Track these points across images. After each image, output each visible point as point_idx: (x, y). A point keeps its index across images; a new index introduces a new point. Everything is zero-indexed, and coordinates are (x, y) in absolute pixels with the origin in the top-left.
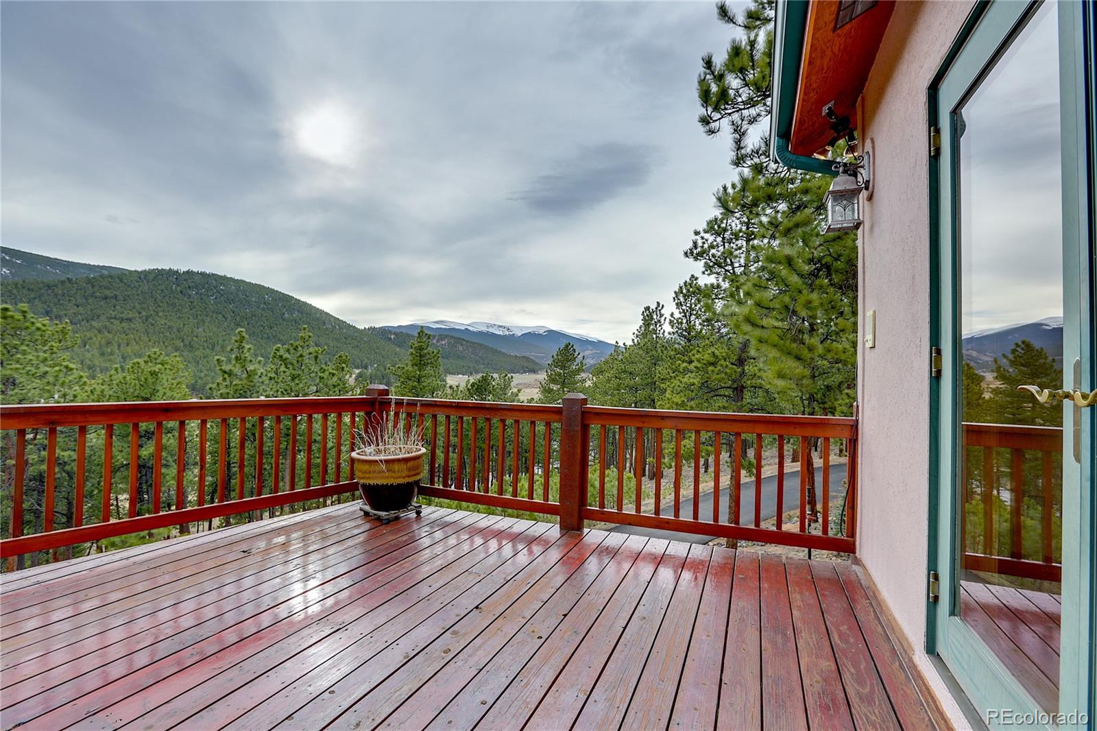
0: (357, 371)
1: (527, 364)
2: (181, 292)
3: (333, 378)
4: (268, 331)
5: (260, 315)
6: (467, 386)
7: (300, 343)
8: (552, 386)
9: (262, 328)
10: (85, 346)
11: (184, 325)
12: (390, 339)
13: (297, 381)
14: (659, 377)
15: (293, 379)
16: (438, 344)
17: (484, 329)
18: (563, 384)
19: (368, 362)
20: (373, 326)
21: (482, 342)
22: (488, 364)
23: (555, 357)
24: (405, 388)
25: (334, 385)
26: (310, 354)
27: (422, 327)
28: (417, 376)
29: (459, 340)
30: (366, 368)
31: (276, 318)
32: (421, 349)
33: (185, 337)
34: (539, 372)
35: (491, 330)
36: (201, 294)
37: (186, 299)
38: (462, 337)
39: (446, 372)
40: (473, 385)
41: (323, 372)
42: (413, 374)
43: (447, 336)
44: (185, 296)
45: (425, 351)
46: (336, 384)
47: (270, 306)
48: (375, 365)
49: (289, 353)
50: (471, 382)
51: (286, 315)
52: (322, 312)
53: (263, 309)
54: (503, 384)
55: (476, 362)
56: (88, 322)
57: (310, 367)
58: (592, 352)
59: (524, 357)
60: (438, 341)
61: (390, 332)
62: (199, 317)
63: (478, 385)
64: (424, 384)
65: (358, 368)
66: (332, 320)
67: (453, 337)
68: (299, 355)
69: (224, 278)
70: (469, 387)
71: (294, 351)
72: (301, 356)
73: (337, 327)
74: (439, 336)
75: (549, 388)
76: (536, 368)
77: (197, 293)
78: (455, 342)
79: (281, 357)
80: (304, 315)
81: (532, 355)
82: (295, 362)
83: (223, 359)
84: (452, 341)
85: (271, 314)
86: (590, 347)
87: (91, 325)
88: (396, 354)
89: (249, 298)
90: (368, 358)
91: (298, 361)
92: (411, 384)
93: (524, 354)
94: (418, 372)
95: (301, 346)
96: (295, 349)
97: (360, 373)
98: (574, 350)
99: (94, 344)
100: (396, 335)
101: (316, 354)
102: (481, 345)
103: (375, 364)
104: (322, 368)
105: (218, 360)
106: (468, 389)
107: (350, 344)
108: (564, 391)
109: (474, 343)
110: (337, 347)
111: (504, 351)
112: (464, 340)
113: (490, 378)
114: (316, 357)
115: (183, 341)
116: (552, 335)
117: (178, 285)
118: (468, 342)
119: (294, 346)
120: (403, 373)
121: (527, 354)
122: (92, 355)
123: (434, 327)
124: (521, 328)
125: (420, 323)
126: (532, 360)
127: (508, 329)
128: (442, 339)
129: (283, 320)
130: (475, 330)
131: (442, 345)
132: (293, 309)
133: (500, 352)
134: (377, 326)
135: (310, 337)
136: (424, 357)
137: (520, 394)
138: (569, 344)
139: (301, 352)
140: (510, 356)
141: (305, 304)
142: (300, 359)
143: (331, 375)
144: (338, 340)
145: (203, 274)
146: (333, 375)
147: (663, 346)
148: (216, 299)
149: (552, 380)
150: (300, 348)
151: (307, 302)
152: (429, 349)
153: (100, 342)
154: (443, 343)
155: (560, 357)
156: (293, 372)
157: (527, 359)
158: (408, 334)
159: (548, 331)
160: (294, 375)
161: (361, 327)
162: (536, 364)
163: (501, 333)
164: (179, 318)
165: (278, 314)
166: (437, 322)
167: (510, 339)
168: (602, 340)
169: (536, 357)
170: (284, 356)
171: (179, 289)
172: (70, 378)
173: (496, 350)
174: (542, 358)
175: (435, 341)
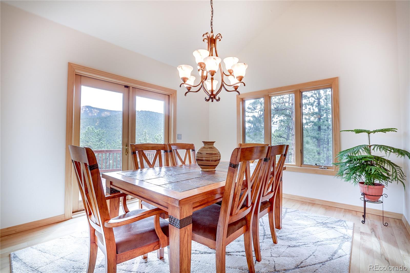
2: (139, 117)
10: (114, 136)
11: (140, 128)
33: (141, 132)
36: (145, 118)
37: (141, 119)
44: (140, 119)
56: (115, 128)
62: (145, 125)
69: (151, 112)
77: (144, 117)
83: (141, 139)
87: (116, 129)
99: (117, 135)
105: (140, 139)
115: (140, 133)
117: (139, 115)
122: (116, 138)
145: (145, 111)
148: (149, 119)
153: (118, 134)
164: (139, 126)
171: (139, 116)
172: (103, 146)
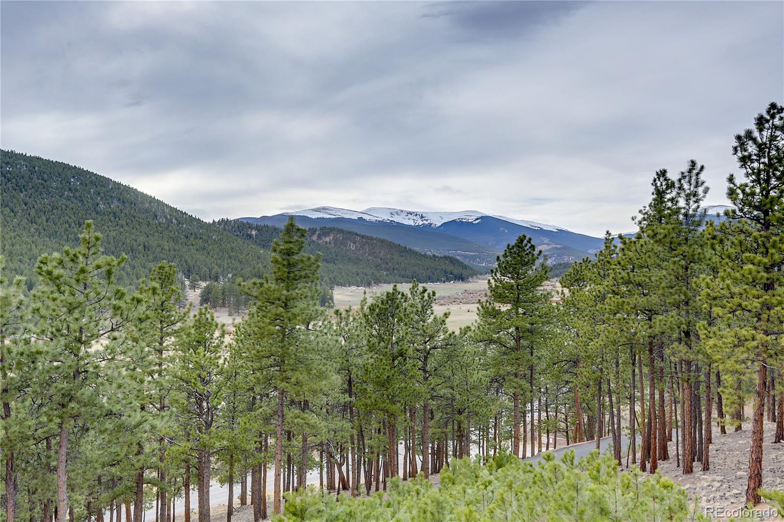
0: (204, 284)
1: (450, 268)
3: (139, 307)
4: (75, 230)
5: (64, 207)
6: (362, 309)
7: (82, 249)
8: (497, 306)
9: (67, 225)
12: (250, 236)
13: (76, 315)
14: (709, 295)
15: (70, 312)
16: (320, 242)
17: (385, 217)
18: (517, 302)
19: (220, 271)
20: (225, 218)
21: (382, 237)
22: (394, 269)
23: (502, 259)
24: (264, 316)
25: (140, 319)
26: (98, 267)
27: (292, 218)
28: (283, 298)
29: (350, 235)
30: (216, 279)
31: (87, 210)
32: (289, 253)
34: (470, 279)
35: (396, 219)
38: (355, 231)
39: (332, 283)
40: (372, 309)
41: (119, 299)
42: (277, 295)
43: (332, 230)
45: (296, 257)
46: (144, 316)
47: (77, 194)
48: (230, 275)
49: (63, 267)
50: (369, 304)
51: (102, 206)
52: (152, 200)
53: (68, 199)
54: (420, 306)
55: (377, 266)
57: (99, 290)
58: (550, 247)
59: (446, 258)
60: (319, 237)
61: (250, 227)
63: (380, 309)
64: (296, 311)
65: (204, 279)
66: (167, 210)
67: (341, 231)
68: (79, 269)
70: (366, 310)
71: (71, 264)
72: (83, 271)
73: (174, 221)
74: (321, 229)
75: (494, 309)
76: (465, 273)
78: (343, 239)
79: (50, 273)
80: (127, 205)
81: (458, 254)
82: (73, 282)
84: (340, 237)
85: (80, 204)
86: (546, 241)
88: (259, 258)
89: (48, 183)
90: (219, 266)
91: (78, 281)
92: (274, 311)
93: (447, 254)
94: (285, 292)
95: (84, 255)
96: (72, 260)
97: (207, 287)
98: (533, 247)
100: (259, 231)
101: (108, 268)
102: (382, 241)
103: (229, 273)
104: (118, 291)
106: (365, 316)
107: (192, 245)
108: (517, 313)
109: (372, 239)
110: (174, 250)
111: (416, 249)
112: (357, 234)
113: (400, 296)
114: (109, 273)
116: (488, 224)
118: (363, 237)
119: (71, 255)
120: (261, 293)
121: (451, 253)
123: (313, 217)
124: (441, 215)
125: (291, 212)
126: (458, 261)
127: (422, 217)
128: (326, 234)
129: (97, 213)
130: (373, 219)
131: (326, 242)
132: (111, 197)
133: (411, 252)
134: (232, 218)
135: (97, 239)
136: (295, 266)
137: (447, 320)
138: (525, 237)
139: (81, 265)
140: (425, 256)
141: (128, 189)
142: (81, 277)
143: (135, 302)
144: (175, 240)
146: (139, 301)
147: (714, 238)
149: (498, 295)
150: (81, 258)
151: (131, 186)
152: (302, 253)
154: (328, 239)
155: (509, 259)
156: (71, 299)
157: (452, 261)
158: (275, 229)
159: (482, 218)
160: (70, 304)
161: (208, 220)
162: (465, 267)
163: (411, 223)
165: (90, 205)
166: (318, 210)
167: (426, 231)
168: (564, 228)
169: (465, 257)
170: (56, 272)
173: (405, 248)
174: (473, 258)
175: (315, 238)
